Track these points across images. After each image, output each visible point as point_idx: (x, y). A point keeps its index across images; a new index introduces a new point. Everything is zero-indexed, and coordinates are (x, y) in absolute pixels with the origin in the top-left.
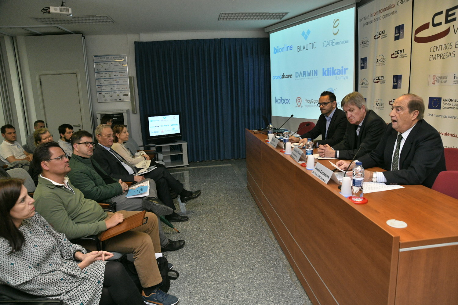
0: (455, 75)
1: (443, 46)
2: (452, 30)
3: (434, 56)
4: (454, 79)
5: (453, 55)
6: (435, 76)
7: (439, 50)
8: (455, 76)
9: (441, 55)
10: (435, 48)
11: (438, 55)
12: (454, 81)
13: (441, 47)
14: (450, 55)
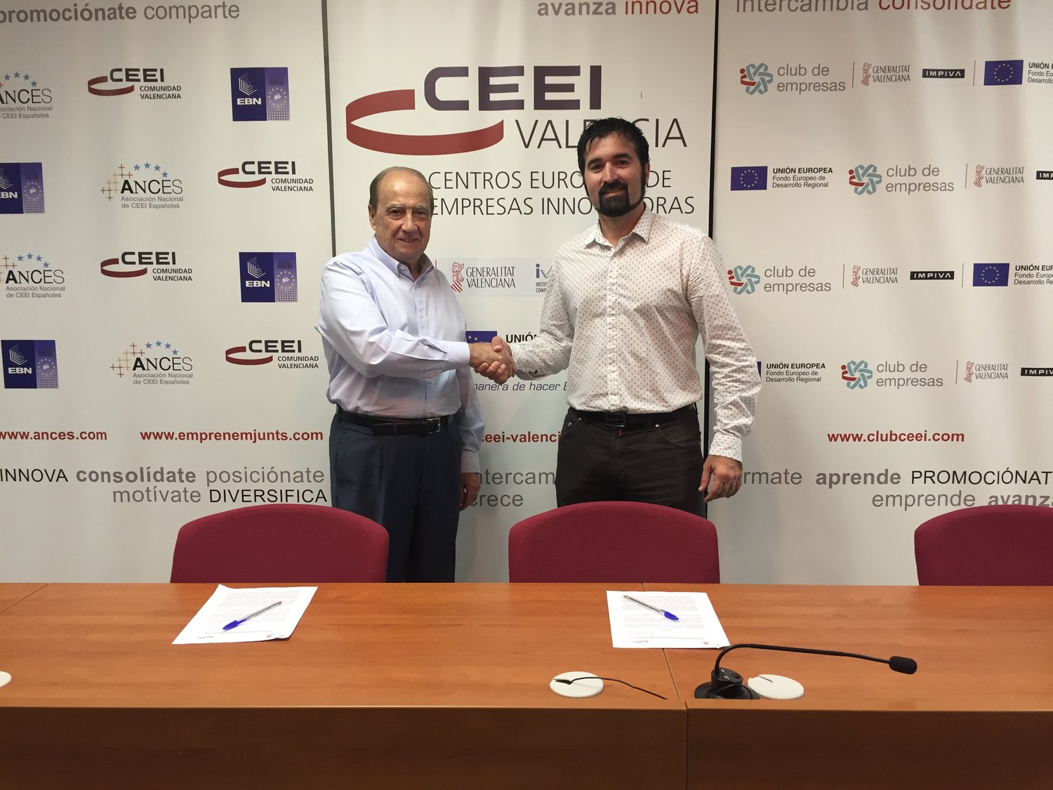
0: (538, 265)
1: (480, 177)
2: (510, 131)
3: (450, 203)
4: (538, 276)
5: (525, 209)
6: (461, 266)
7: (467, 187)
8: (540, 268)
9: (478, 203)
10: (453, 176)
11: (466, 203)
12: (538, 284)
13: (472, 177)
14: (515, 206)
